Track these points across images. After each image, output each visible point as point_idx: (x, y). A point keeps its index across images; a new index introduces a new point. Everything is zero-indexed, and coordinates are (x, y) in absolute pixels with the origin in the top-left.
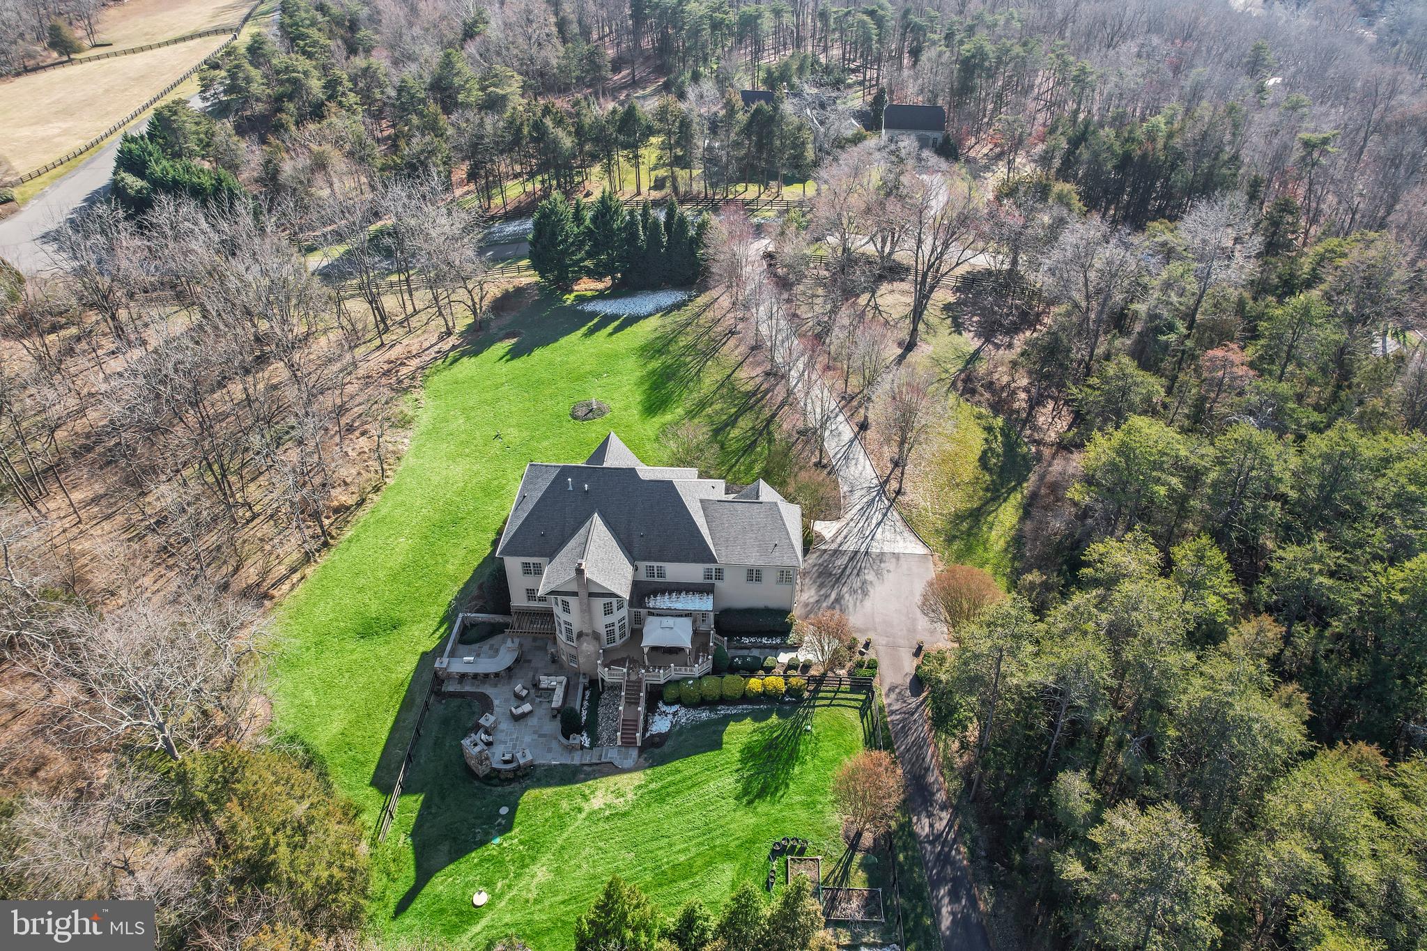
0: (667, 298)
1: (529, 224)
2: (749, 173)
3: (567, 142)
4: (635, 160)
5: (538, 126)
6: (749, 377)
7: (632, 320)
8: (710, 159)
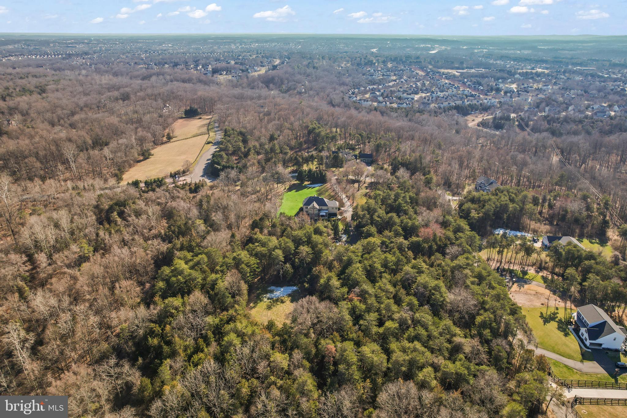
0: (320, 185)
1: (297, 174)
2: (333, 167)
3: (301, 160)
4: (313, 163)
5: (296, 158)
6: (332, 194)
7: (314, 187)
8: (326, 164)
